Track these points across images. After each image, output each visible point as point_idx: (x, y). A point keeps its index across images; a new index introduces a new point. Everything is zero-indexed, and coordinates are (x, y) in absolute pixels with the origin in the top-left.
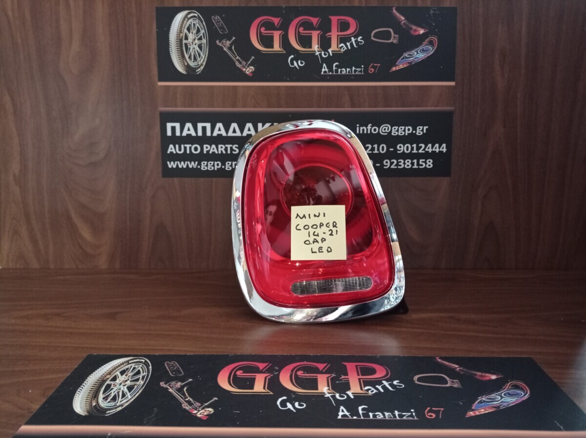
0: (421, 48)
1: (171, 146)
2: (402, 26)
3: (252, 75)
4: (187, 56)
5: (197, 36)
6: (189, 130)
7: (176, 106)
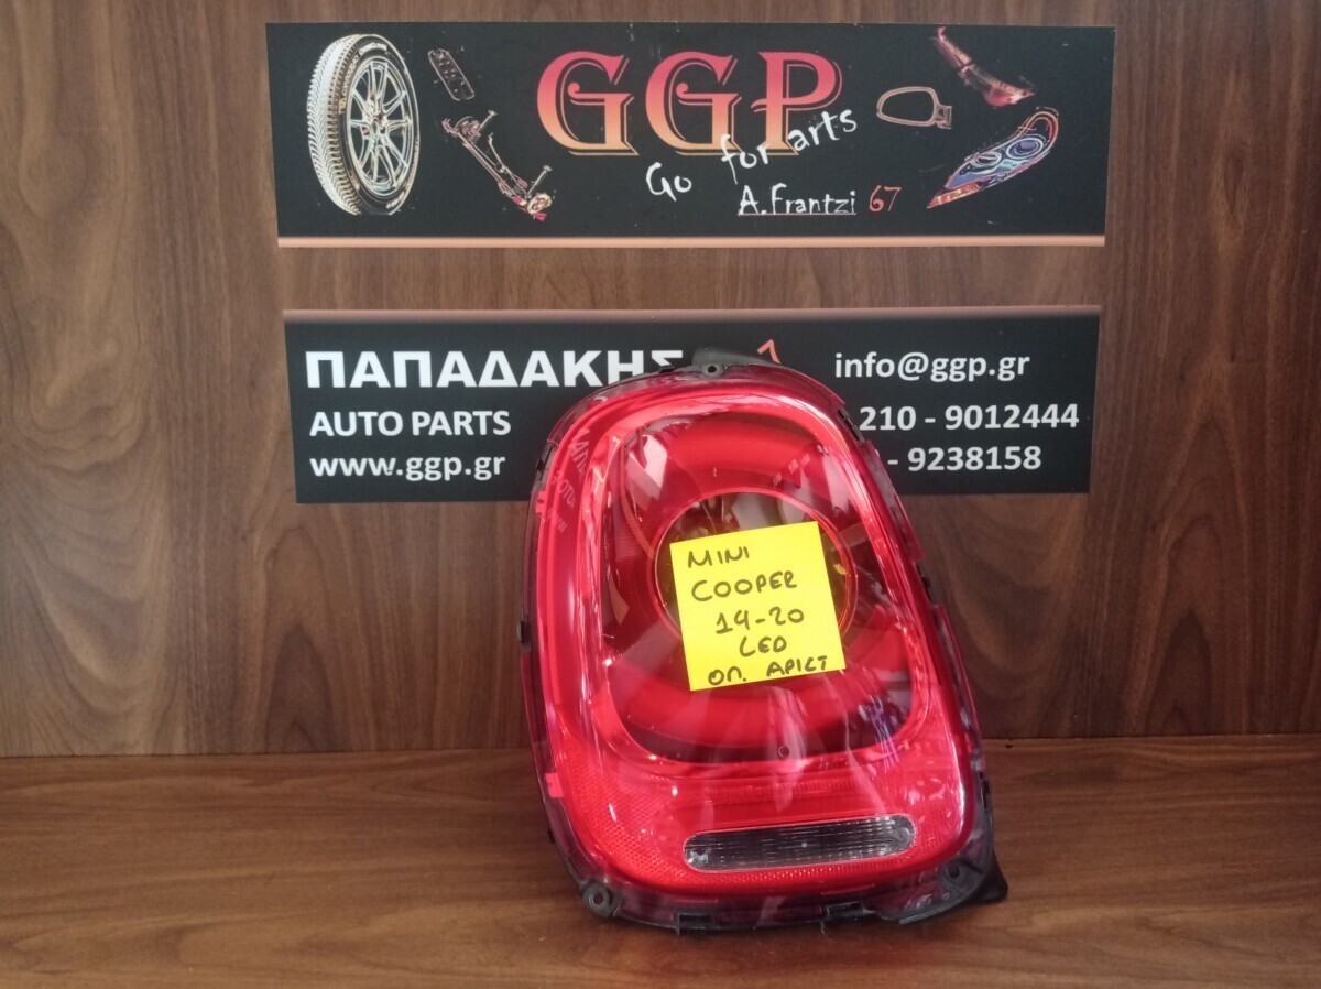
0: (1013, 141)
1: (321, 416)
2: (962, 81)
3: (546, 218)
4: (359, 165)
5: (387, 108)
6: (369, 370)
7: (333, 306)
